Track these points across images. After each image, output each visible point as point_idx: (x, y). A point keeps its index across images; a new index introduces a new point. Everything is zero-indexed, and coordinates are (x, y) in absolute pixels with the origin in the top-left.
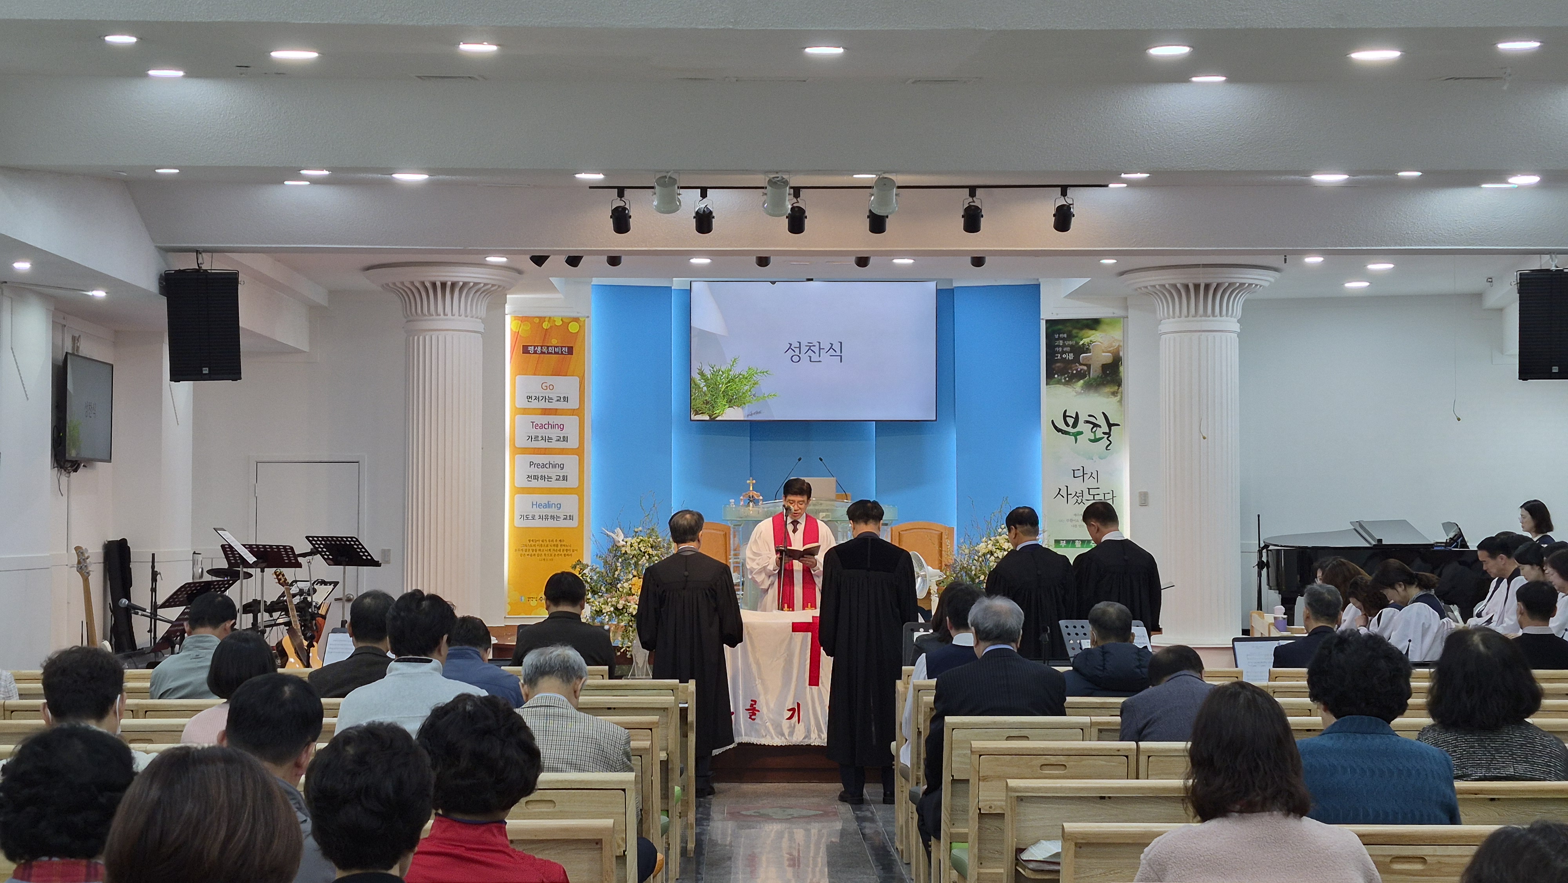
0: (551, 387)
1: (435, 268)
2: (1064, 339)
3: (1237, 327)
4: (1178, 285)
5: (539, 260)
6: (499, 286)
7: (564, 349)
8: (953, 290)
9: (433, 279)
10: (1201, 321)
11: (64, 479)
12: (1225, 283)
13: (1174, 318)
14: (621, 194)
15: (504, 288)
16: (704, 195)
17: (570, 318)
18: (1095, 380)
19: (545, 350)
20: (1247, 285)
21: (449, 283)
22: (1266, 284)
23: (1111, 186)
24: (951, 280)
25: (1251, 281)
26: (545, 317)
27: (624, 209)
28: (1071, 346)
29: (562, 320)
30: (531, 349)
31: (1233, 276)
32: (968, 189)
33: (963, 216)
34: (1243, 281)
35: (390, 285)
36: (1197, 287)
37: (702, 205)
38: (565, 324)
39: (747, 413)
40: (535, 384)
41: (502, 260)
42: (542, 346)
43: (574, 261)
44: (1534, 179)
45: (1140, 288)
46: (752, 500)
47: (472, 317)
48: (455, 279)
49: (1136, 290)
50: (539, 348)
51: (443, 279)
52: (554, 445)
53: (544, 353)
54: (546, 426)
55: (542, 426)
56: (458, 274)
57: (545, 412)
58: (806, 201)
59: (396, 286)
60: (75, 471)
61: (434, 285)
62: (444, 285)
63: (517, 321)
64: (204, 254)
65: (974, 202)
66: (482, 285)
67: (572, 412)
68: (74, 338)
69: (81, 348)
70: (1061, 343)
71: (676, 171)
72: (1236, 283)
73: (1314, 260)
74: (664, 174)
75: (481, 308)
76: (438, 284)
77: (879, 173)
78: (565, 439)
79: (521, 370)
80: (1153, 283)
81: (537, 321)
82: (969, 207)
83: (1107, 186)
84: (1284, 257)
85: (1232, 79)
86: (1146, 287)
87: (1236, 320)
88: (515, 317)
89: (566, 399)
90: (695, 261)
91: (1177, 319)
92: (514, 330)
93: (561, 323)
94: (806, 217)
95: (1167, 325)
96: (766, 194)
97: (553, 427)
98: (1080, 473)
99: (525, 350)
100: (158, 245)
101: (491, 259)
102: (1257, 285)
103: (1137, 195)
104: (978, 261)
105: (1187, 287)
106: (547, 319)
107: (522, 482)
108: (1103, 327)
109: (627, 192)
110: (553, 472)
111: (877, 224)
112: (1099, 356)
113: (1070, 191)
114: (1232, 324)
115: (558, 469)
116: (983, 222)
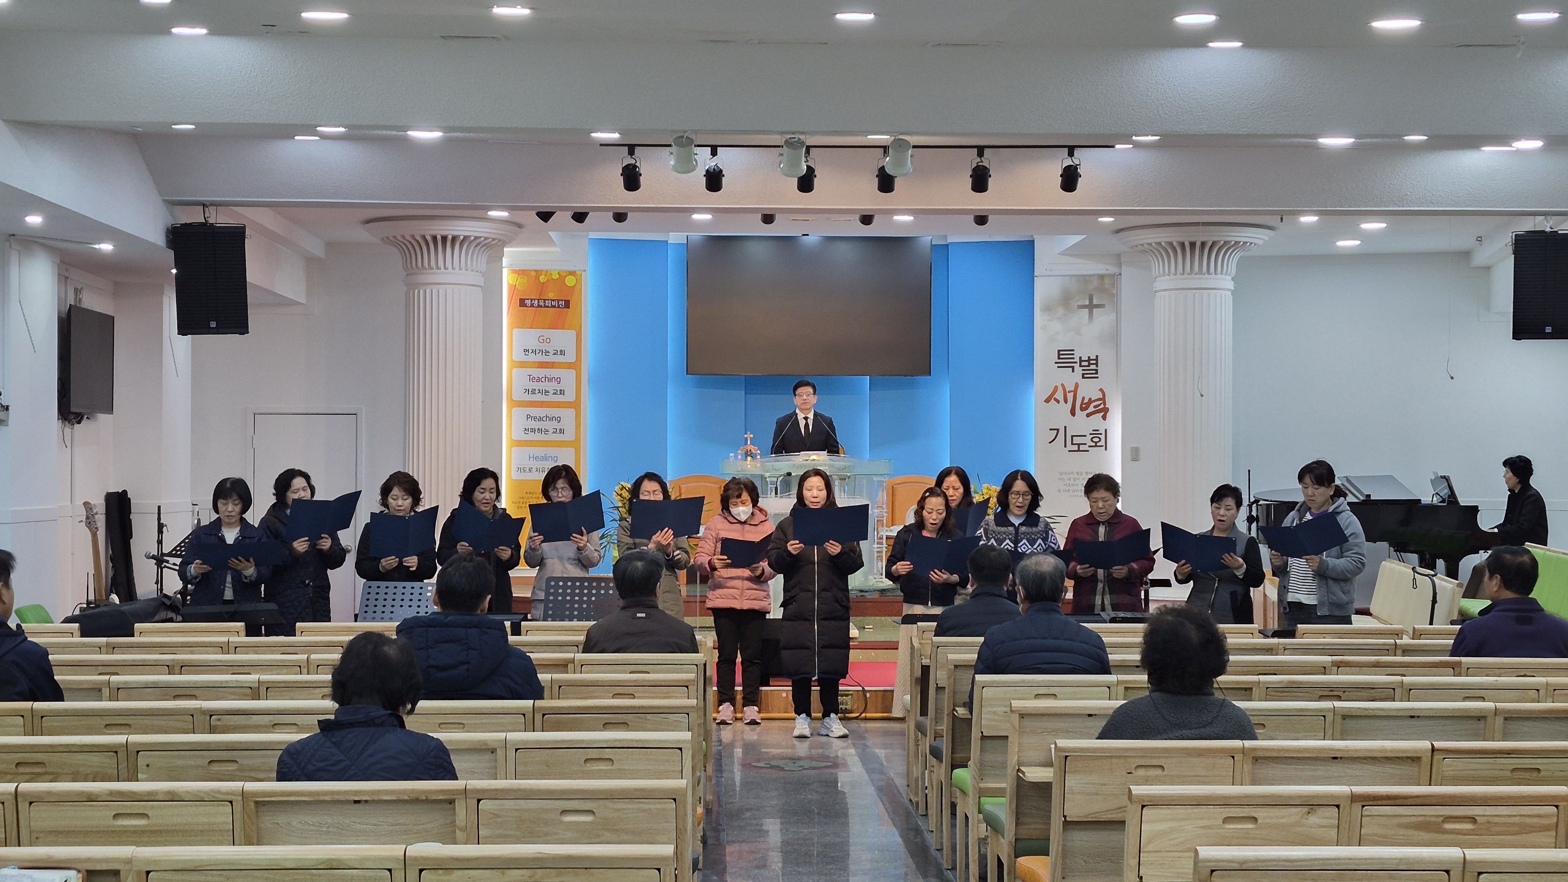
0: (548, 340)
1: (436, 222)
3: (1230, 285)
4: (1175, 244)
5: (545, 216)
6: (500, 240)
7: (560, 302)
8: (948, 245)
9: (434, 233)
10: (1195, 279)
11: (68, 430)
12: (1220, 241)
13: (1169, 275)
14: (631, 153)
15: (504, 241)
16: (714, 153)
17: (566, 271)
19: (542, 304)
20: (1242, 243)
21: (450, 237)
22: (1260, 242)
23: (1117, 146)
24: (946, 236)
25: (1245, 240)
26: (542, 271)
27: (635, 167)
29: (559, 273)
30: (528, 302)
31: (1230, 234)
32: (976, 149)
33: (971, 176)
34: (1238, 239)
35: (391, 238)
36: (1193, 245)
37: (712, 163)
38: (562, 278)
40: (531, 337)
41: (504, 214)
42: (538, 300)
43: (580, 217)
44: (1538, 144)
45: (1136, 246)
46: (748, 454)
47: (473, 271)
48: (456, 233)
49: (1132, 247)
50: (536, 301)
51: (444, 233)
52: (551, 398)
53: (541, 306)
54: (543, 380)
55: (539, 380)
56: (458, 228)
57: (543, 365)
58: (818, 160)
59: (397, 239)
60: (79, 422)
61: (434, 238)
62: (444, 238)
63: (514, 274)
64: (210, 207)
65: (982, 162)
66: (483, 239)
67: (569, 366)
68: (76, 290)
69: (83, 300)
71: (696, 132)
72: (1232, 241)
73: (1309, 219)
74: (681, 134)
75: (480, 261)
76: (439, 237)
77: (895, 134)
78: (562, 392)
79: (520, 323)
80: (1149, 241)
81: (533, 274)
82: (978, 167)
83: (1113, 147)
84: (1280, 217)
85: (1247, 45)
86: (1143, 245)
87: (1230, 278)
88: (512, 270)
89: (562, 353)
90: (696, 217)
91: (1172, 277)
92: (511, 283)
93: (558, 276)
94: (815, 176)
95: (1161, 283)
96: (782, 155)
97: (550, 380)
99: (522, 303)
100: (168, 198)
101: (493, 214)
102: (1251, 243)
103: (1142, 156)
104: (981, 220)
106: (544, 273)
107: (518, 435)
109: (638, 150)
110: (550, 425)
111: (886, 183)
113: (1077, 152)
114: (1226, 282)
115: (555, 422)
116: (991, 182)
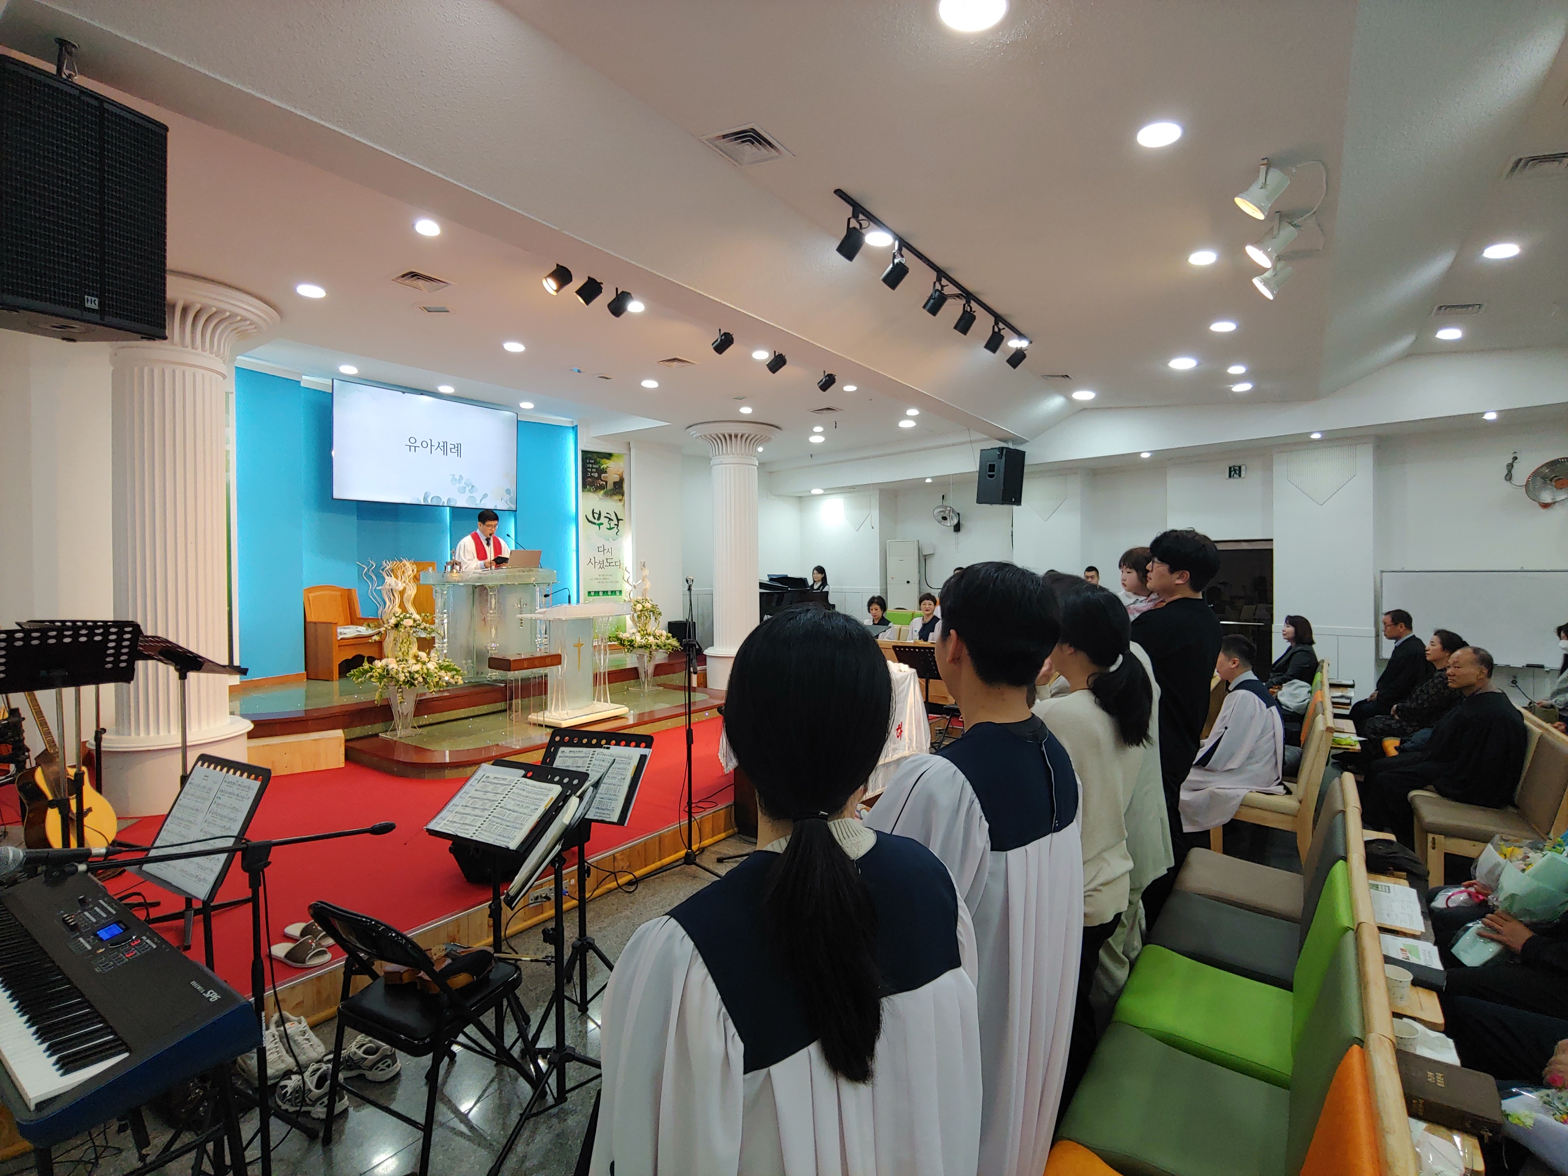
2: (592, 463)
4: (746, 435)
10: (747, 458)
13: (732, 455)
18: (610, 490)
28: (597, 469)
70: (591, 466)
80: (730, 432)
86: (724, 434)
91: (734, 455)
95: (726, 459)
98: (602, 549)
101: (304, 288)
108: (613, 458)
112: (611, 477)
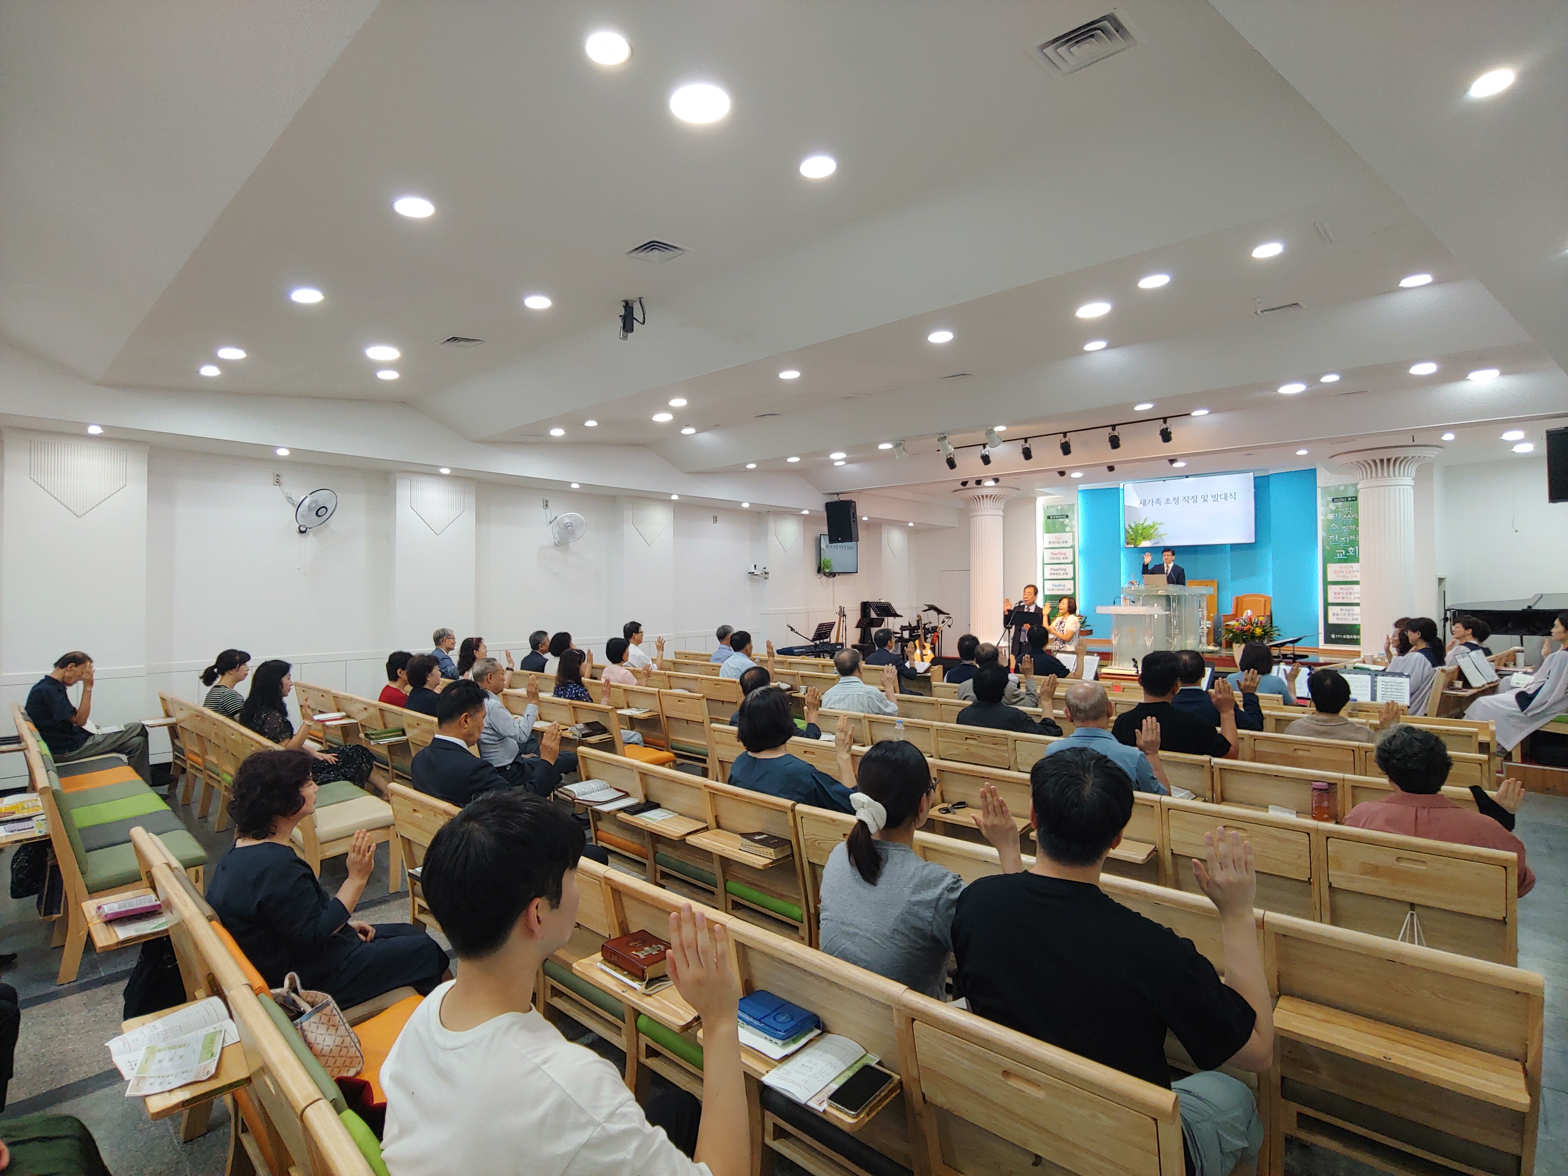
3: (1411, 482)
4: (1369, 460)
6: (1003, 495)
8: (1269, 475)
10: (1383, 480)
11: (829, 579)
12: (1401, 456)
13: (1365, 480)
20: (1417, 457)
25: (1419, 454)
27: (952, 458)
31: (1403, 452)
33: (1110, 441)
36: (1382, 461)
39: (1152, 542)
45: (1343, 465)
57: (1057, 548)
58: (1032, 444)
60: (834, 576)
61: (975, 497)
65: (1115, 433)
66: (995, 495)
67: (1069, 547)
72: (1408, 457)
73: (1448, 438)
76: (979, 496)
80: (1351, 461)
82: (1112, 436)
87: (1409, 478)
91: (1367, 480)
95: (1361, 485)
100: (823, 493)
105: (1375, 462)
113: (1168, 420)
114: (1409, 481)
115: (1063, 571)
116: (1121, 442)
